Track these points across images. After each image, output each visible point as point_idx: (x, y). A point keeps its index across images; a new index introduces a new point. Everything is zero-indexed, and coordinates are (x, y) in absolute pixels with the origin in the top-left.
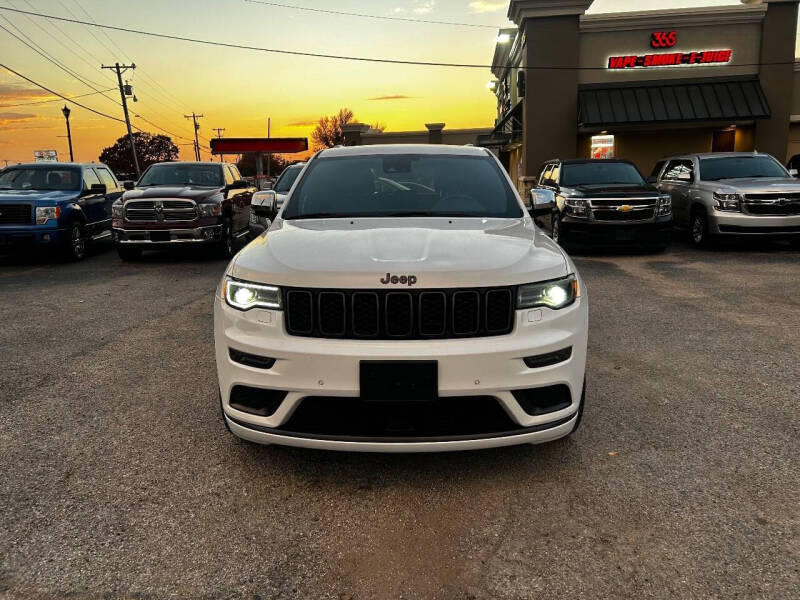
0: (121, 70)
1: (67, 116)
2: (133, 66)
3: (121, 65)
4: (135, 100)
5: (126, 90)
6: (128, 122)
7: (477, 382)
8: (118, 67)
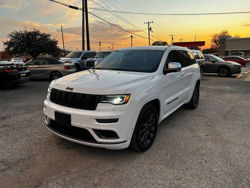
0: (149, 23)
1: (132, 38)
2: (153, 22)
3: (149, 22)
4: (152, 32)
5: (150, 29)
6: (149, 39)
7: (81, 124)
8: (148, 23)
